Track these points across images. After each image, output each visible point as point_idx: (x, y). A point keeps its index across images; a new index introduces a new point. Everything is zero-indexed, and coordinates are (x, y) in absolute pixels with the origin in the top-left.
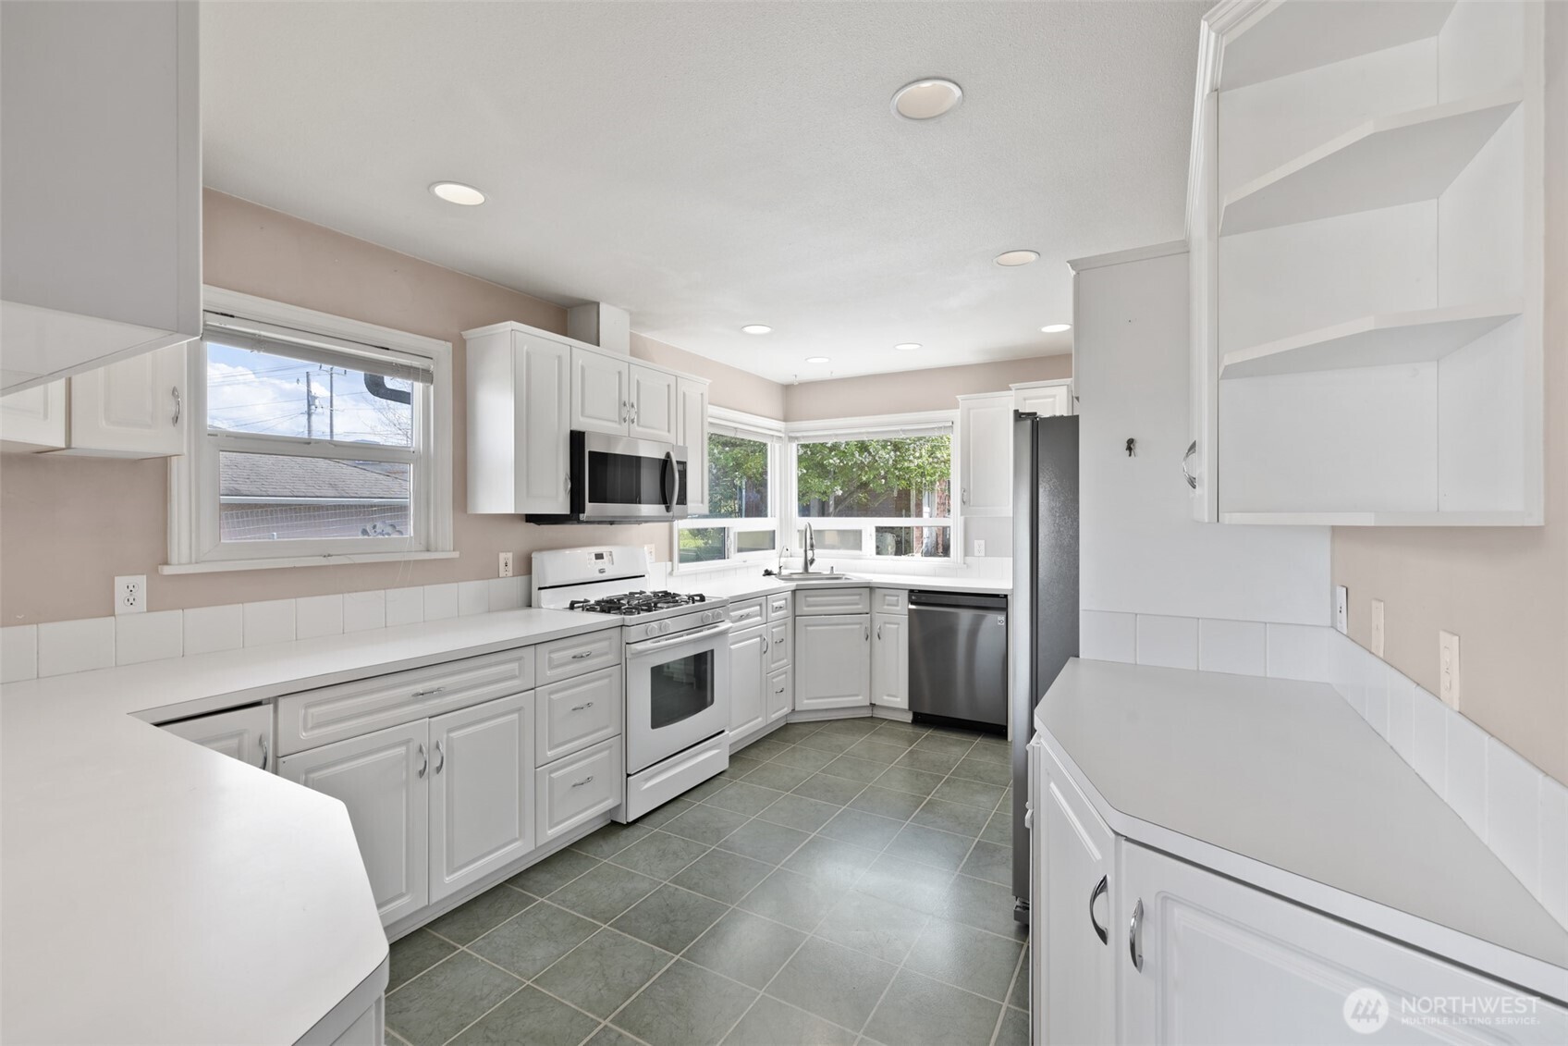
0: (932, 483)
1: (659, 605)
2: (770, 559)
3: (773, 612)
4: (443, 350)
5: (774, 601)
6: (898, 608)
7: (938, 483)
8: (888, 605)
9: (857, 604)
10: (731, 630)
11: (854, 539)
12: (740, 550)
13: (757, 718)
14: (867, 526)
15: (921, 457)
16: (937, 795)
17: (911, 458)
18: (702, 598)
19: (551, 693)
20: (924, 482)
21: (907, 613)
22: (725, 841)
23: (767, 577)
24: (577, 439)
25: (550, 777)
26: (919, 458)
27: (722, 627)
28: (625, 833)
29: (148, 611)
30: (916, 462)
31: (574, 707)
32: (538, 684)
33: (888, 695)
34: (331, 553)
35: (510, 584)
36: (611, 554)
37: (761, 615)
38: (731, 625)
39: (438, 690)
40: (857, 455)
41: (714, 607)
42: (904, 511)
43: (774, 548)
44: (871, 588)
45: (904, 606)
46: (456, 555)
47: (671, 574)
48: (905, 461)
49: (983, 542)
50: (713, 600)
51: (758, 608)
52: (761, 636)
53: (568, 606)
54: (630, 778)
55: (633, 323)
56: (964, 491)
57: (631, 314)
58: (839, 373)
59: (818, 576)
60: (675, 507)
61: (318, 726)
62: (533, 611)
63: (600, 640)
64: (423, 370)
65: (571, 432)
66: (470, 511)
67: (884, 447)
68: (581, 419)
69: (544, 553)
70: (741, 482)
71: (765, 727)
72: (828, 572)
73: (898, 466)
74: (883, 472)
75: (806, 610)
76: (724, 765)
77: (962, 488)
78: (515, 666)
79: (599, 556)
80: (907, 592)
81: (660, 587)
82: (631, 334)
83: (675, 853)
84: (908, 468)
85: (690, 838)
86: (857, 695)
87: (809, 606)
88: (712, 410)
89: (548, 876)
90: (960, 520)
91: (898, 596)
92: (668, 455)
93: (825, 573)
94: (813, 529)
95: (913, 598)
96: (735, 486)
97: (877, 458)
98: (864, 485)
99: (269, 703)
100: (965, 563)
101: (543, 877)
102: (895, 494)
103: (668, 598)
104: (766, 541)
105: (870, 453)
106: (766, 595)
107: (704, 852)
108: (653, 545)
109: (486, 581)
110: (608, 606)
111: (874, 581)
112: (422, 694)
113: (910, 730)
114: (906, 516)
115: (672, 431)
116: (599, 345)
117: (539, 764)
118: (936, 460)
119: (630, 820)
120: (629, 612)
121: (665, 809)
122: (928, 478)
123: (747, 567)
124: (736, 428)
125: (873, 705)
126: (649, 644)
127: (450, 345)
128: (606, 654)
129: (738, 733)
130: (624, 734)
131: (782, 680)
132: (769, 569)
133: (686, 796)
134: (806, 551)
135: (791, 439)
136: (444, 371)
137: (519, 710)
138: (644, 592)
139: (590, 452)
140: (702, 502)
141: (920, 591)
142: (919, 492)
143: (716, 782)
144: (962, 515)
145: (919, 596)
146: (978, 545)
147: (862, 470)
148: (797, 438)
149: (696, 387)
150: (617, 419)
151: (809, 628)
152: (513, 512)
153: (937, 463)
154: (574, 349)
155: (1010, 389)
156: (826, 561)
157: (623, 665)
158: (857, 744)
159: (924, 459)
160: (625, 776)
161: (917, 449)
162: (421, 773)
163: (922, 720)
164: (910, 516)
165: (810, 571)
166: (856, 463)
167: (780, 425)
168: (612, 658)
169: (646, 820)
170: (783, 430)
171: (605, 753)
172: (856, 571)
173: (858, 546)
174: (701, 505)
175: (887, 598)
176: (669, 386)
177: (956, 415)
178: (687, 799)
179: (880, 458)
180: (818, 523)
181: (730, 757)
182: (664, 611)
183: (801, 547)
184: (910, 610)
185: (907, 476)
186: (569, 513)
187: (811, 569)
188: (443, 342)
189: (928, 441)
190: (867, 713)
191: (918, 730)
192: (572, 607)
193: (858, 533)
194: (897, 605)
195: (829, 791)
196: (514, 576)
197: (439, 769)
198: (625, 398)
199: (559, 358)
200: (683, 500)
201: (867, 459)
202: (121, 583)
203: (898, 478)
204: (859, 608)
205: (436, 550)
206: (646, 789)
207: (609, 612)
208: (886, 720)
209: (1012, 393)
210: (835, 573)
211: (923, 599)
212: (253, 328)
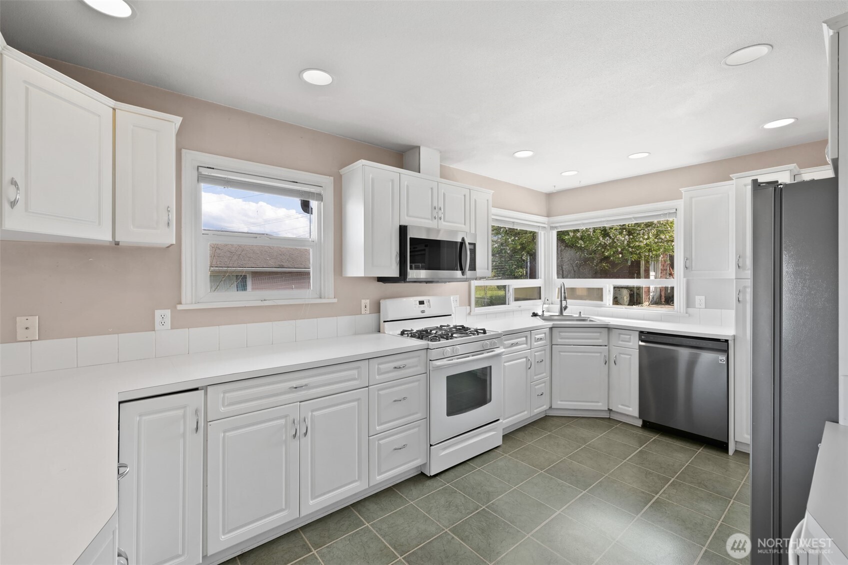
0: (657, 256)
1: (454, 335)
2: (538, 306)
3: (535, 342)
4: (328, 182)
5: (536, 335)
6: (631, 344)
7: (662, 256)
8: (622, 341)
9: (598, 339)
10: (504, 354)
11: (597, 294)
12: (517, 300)
13: (524, 411)
14: (608, 285)
15: (649, 238)
16: (663, 495)
17: (641, 239)
18: (485, 332)
19: (379, 390)
20: (651, 255)
21: (637, 347)
22: (492, 503)
23: (534, 317)
24: (403, 230)
25: (378, 443)
26: (647, 239)
27: (497, 351)
28: (429, 483)
29: (172, 329)
30: (645, 242)
31: (394, 400)
32: (371, 384)
33: (622, 405)
34: (266, 299)
35: (368, 318)
36: (429, 301)
37: (526, 344)
38: (504, 350)
39: (306, 385)
40: (601, 239)
41: (492, 338)
42: (636, 275)
43: (540, 299)
44: (608, 328)
45: (635, 343)
46: (335, 300)
47: (469, 314)
48: (637, 241)
49: (703, 298)
50: (492, 333)
51: (525, 338)
52: (526, 357)
53: (400, 333)
54: (432, 447)
55: (442, 159)
56: (686, 259)
57: (440, 152)
58: (586, 182)
59: (571, 319)
60: (469, 273)
61: (230, 405)
62: (381, 335)
63: (413, 357)
64: (317, 193)
65: (400, 226)
66: (343, 276)
67: (621, 233)
68: (406, 218)
69: (387, 300)
70: (527, 259)
71: (529, 418)
72: (578, 316)
73: (631, 245)
74: (620, 250)
75: (560, 341)
76: (499, 442)
77: (684, 258)
78: (355, 372)
79: (421, 303)
80: (638, 332)
81: (459, 323)
82: (441, 166)
83: (457, 506)
84: (639, 246)
85: (468, 495)
86: (598, 402)
87: (562, 338)
88: (494, 211)
89: (376, 506)
90: (683, 281)
91: (630, 335)
92: (463, 239)
93: (575, 316)
94: (566, 287)
95: (643, 337)
96: (524, 260)
97: (615, 240)
98: (606, 258)
99: (202, 389)
100: (687, 313)
101: (372, 507)
102: (629, 263)
103: (463, 330)
104: (535, 294)
105: (610, 237)
106: (531, 330)
107: (477, 510)
108: (458, 296)
109: (354, 316)
110: (422, 335)
111: (611, 323)
112: (296, 388)
113: (641, 433)
114: (637, 278)
115: (467, 224)
116: (420, 172)
117: (370, 435)
118: (660, 240)
119: (432, 475)
120: (433, 339)
121: (456, 469)
122: (654, 253)
123: (521, 311)
124: (513, 222)
125: (610, 410)
126: (444, 362)
127: (332, 178)
128: (416, 366)
129: (509, 421)
130: (428, 418)
131: (542, 387)
132: (535, 312)
133: (471, 461)
134: (561, 301)
135: (552, 228)
136: (329, 195)
137: (358, 400)
138: (449, 326)
139: (411, 239)
140: (488, 269)
141: (649, 333)
142: (647, 262)
143: (493, 454)
144: (684, 277)
145: (646, 336)
146: (699, 300)
147: (605, 249)
148: (556, 227)
149: (483, 196)
150: (430, 217)
151: (562, 353)
152: (363, 276)
153: (661, 242)
154: (402, 175)
155: (731, 179)
156: (574, 308)
157: (427, 373)
158: (597, 438)
159: (651, 240)
160: (429, 445)
161: (646, 233)
162: (295, 436)
163: (648, 426)
164: (640, 278)
165: (564, 314)
166: (600, 243)
167: (544, 219)
168: (421, 369)
169: (443, 476)
170: (546, 223)
171: (416, 430)
172: (598, 315)
173: (601, 299)
174: (487, 271)
175: (622, 336)
176: (465, 196)
177: (680, 204)
178: (471, 463)
179: (617, 240)
180: (571, 283)
181: (503, 436)
182: (458, 339)
183: (558, 298)
184: (640, 346)
185: (638, 252)
186: (398, 276)
187: (565, 313)
188: (328, 177)
189: (655, 228)
190: (606, 415)
191: (646, 434)
192: (402, 333)
193: (600, 290)
194: (629, 341)
195: (573, 475)
196: (370, 314)
197: (306, 434)
198: (435, 204)
199: (393, 181)
200: (473, 268)
201: (608, 241)
202: (158, 313)
203: (631, 253)
204: (599, 342)
205: (324, 298)
206: (443, 455)
207: (422, 339)
208: (622, 422)
209: (734, 182)
210: (582, 316)
211: (652, 338)
212: (226, 175)
